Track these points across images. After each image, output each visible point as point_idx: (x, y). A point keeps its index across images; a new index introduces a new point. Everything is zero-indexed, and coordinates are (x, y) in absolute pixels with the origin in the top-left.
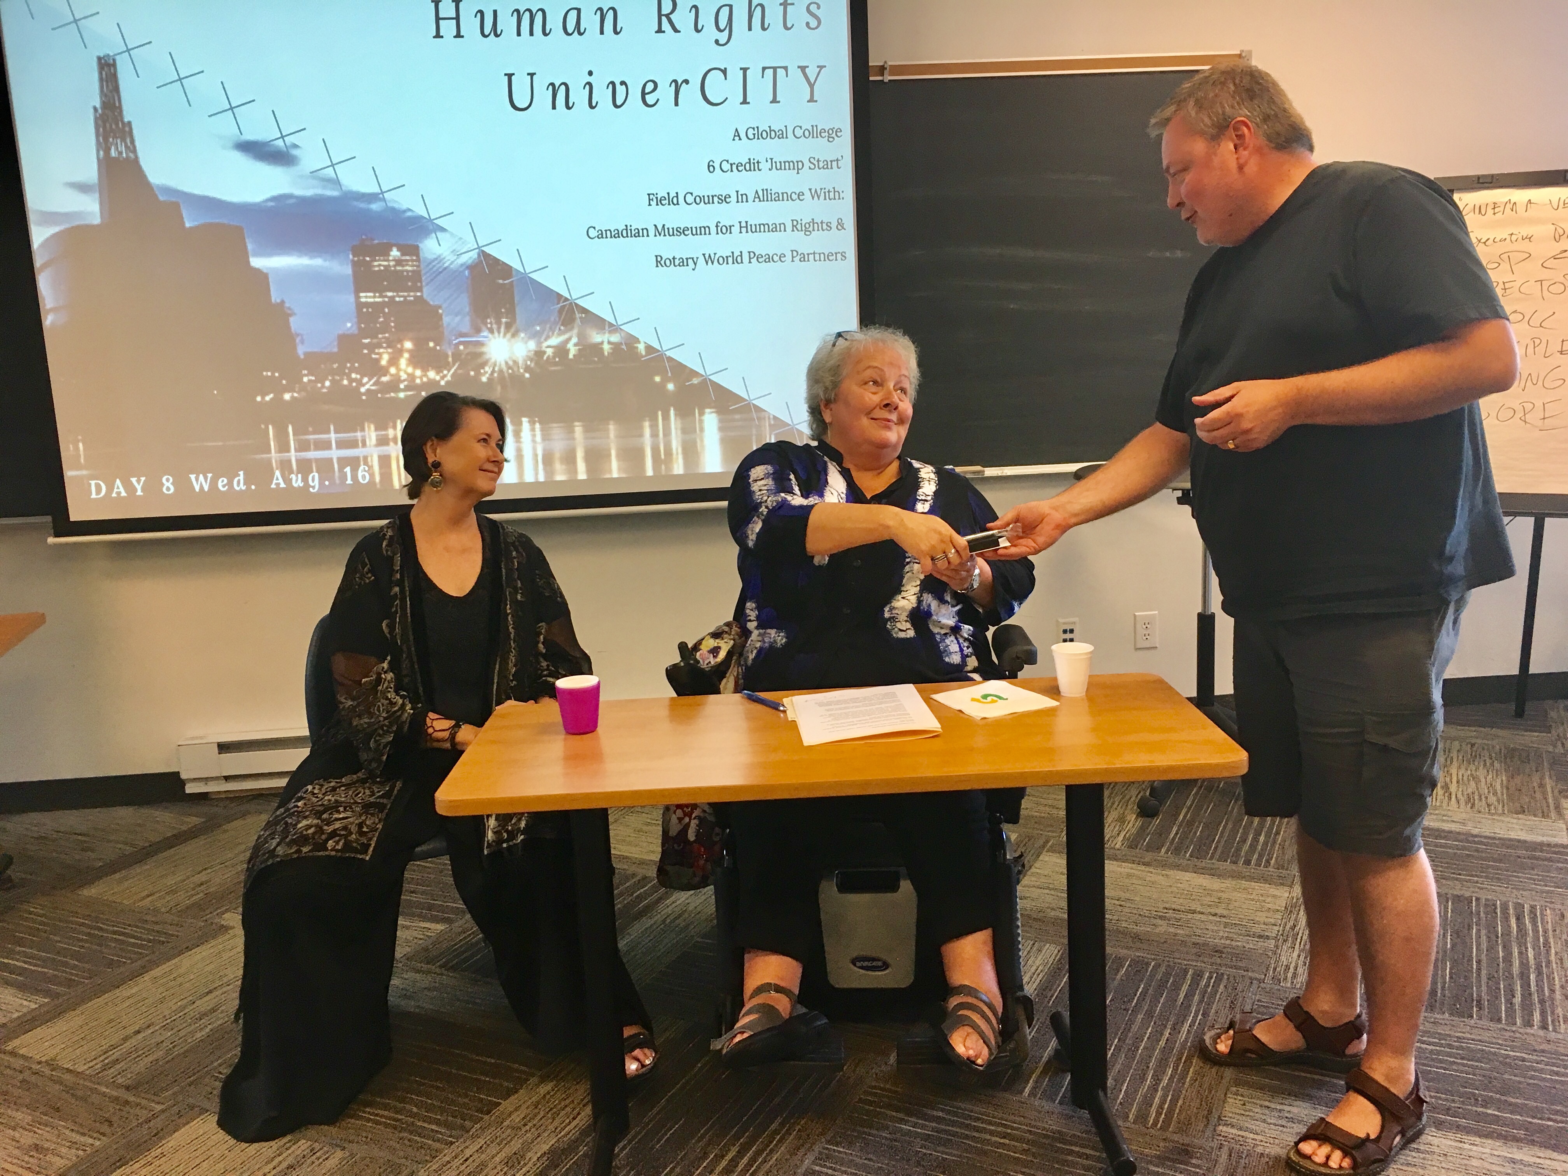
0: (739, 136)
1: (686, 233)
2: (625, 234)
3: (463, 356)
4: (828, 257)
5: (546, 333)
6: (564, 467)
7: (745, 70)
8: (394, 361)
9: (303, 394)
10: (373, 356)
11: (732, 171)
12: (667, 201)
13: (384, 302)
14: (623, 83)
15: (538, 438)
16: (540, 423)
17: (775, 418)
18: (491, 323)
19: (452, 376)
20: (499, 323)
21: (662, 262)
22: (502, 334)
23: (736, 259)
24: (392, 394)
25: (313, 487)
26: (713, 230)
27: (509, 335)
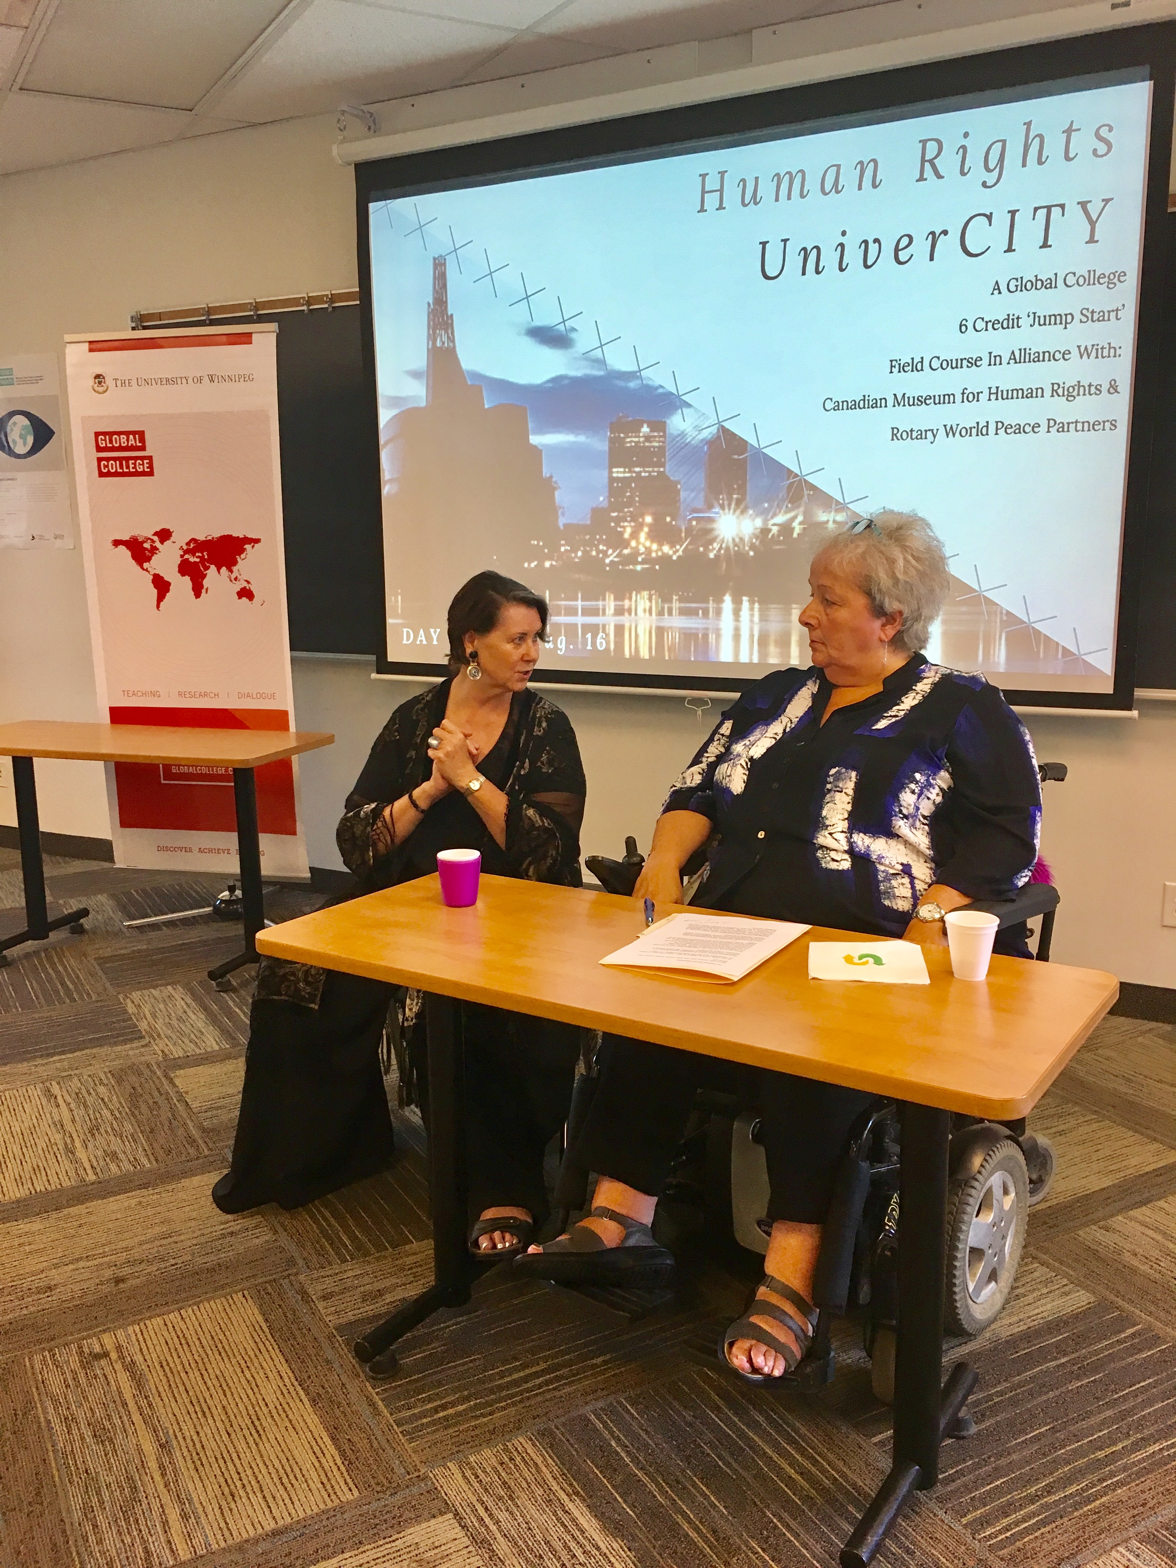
0: (999, 289)
1: (928, 402)
2: (862, 405)
3: (695, 532)
4: (1093, 426)
5: (773, 510)
6: (778, 650)
7: (1013, 213)
8: (635, 535)
9: (560, 563)
10: (619, 529)
11: (986, 330)
12: (910, 368)
13: (632, 477)
14: (876, 241)
15: (756, 618)
16: (759, 604)
17: (1008, 613)
18: (723, 499)
19: (683, 551)
20: (730, 500)
21: (899, 435)
22: (732, 511)
23: (981, 430)
24: (631, 567)
25: (561, 650)
26: (959, 398)
27: (738, 512)
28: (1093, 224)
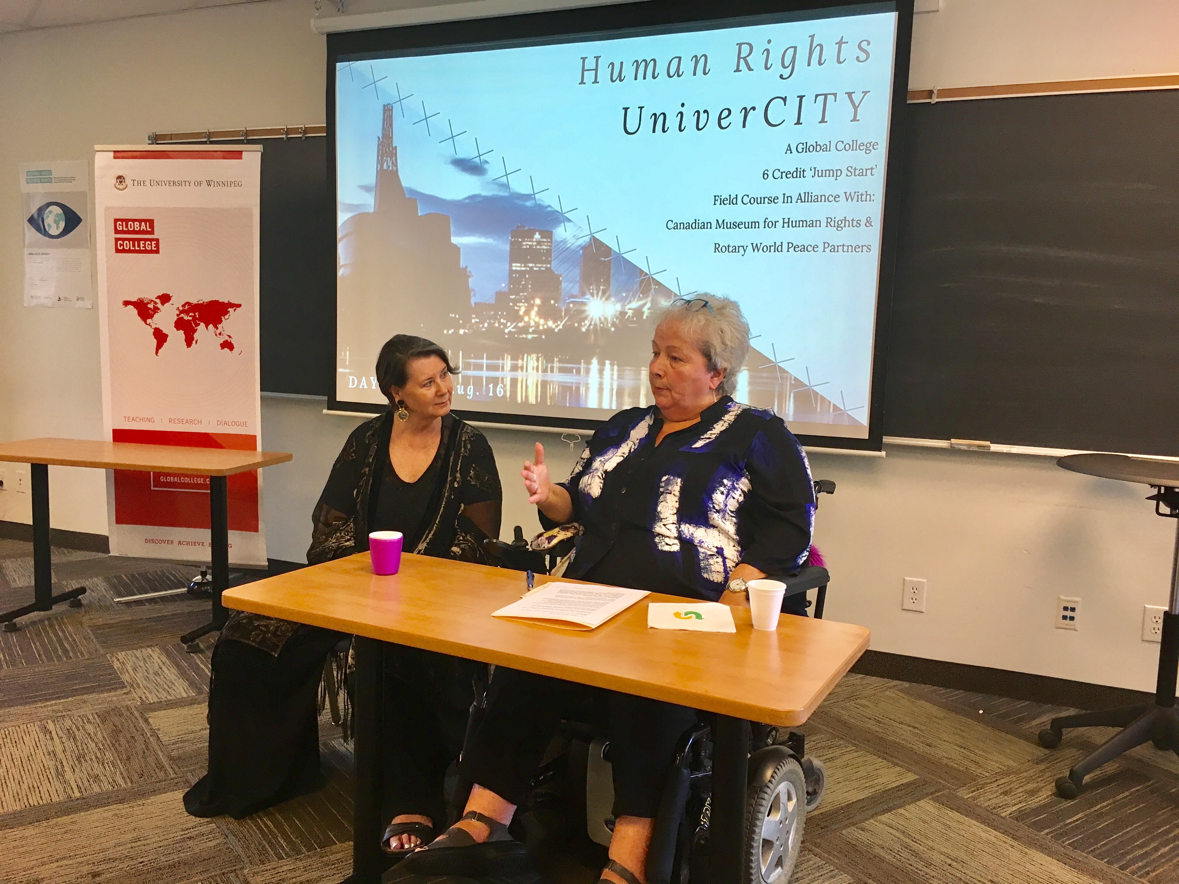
0: (790, 150)
1: (740, 226)
2: (694, 226)
3: (572, 312)
4: (856, 249)
5: (629, 299)
6: (631, 400)
7: (801, 97)
8: (527, 312)
9: (471, 331)
10: (516, 308)
11: (782, 178)
12: (728, 202)
13: (526, 270)
14: (706, 111)
15: (615, 377)
16: (618, 366)
17: (795, 379)
18: (593, 289)
19: (563, 326)
20: (598, 290)
21: (720, 249)
22: (599, 298)
23: (777, 248)
24: (524, 336)
25: (470, 396)
26: (762, 225)
27: (604, 298)
28: (856, 108)
